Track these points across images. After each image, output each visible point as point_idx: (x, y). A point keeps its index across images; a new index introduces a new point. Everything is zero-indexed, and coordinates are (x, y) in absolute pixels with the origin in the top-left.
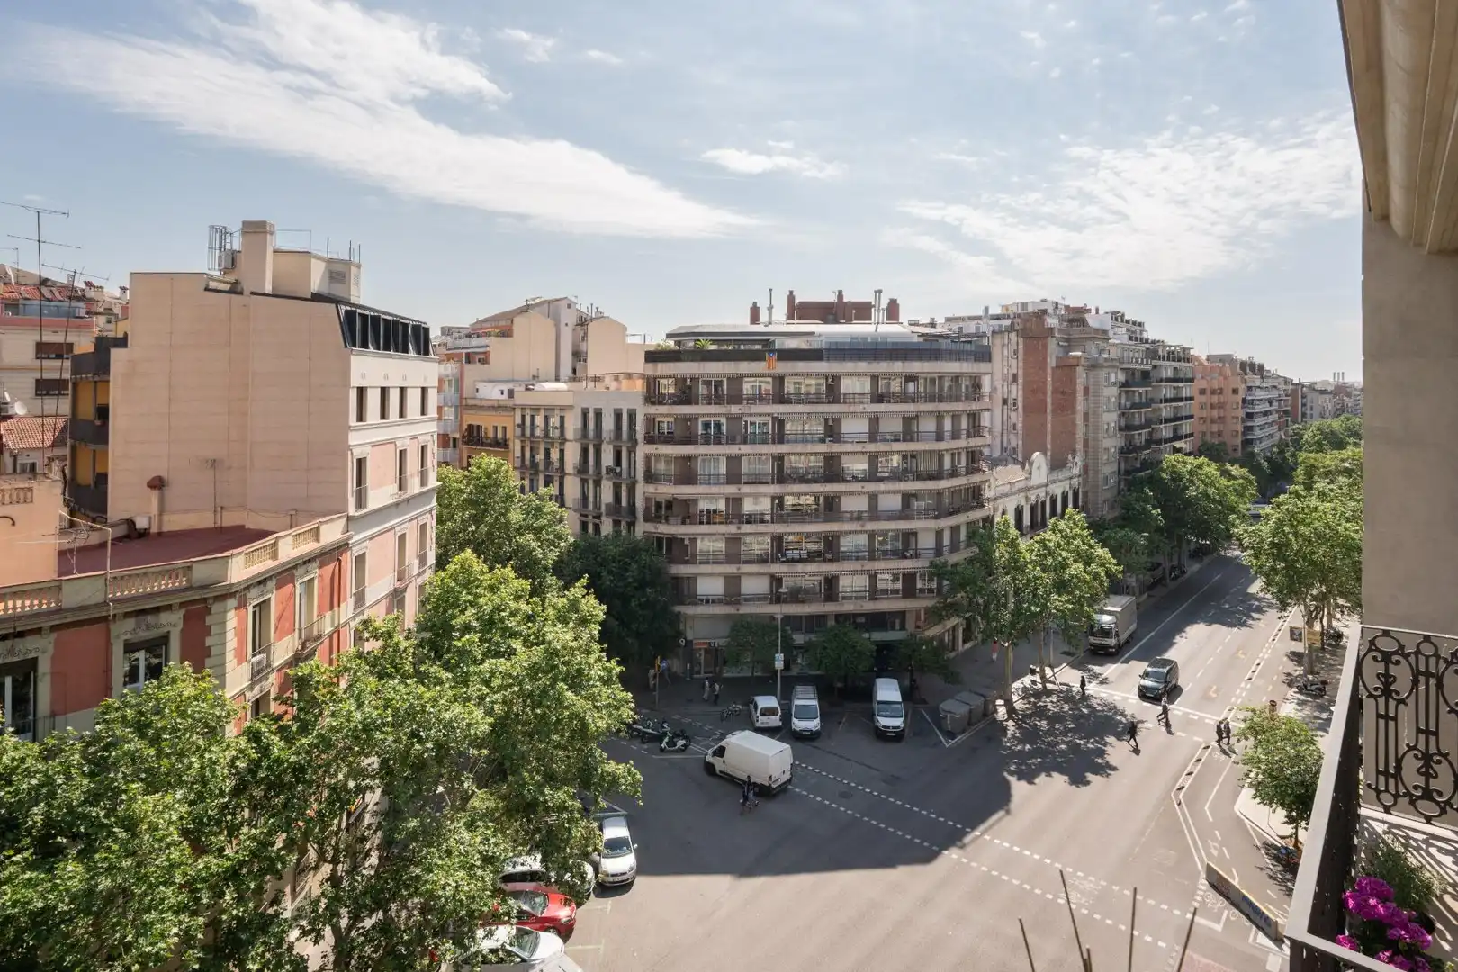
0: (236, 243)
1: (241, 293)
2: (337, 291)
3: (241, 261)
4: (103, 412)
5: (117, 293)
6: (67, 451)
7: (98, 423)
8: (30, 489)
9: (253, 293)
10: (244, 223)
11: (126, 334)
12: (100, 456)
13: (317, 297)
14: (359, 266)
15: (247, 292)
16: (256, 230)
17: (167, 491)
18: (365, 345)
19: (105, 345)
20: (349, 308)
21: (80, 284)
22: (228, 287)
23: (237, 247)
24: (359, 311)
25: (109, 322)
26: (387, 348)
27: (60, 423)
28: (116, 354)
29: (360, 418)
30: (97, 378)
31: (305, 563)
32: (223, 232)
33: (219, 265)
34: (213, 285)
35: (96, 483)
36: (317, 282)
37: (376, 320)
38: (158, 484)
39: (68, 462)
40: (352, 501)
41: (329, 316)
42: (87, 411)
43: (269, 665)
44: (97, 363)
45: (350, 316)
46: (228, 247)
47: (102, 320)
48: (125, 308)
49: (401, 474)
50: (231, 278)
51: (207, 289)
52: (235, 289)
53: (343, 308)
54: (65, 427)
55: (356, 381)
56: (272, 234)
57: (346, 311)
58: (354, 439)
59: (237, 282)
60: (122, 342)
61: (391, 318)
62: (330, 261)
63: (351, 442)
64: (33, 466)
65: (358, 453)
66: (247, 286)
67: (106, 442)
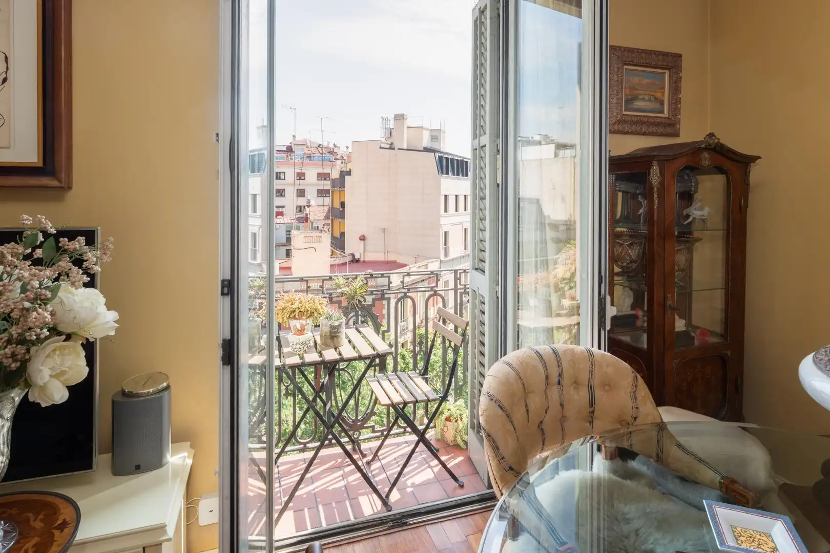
0: (391, 125)
1: (394, 149)
2: (435, 146)
3: (394, 133)
4: (343, 205)
5: (345, 149)
6: (330, 222)
7: (341, 209)
8: (321, 237)
9: (399, 149)
10: (395, 115)
11: (350, 170)
12: (342, 225)
13: (426, 150)
14: (444, 132)
15: (396, 148)
16: (400, 118)
17: (366, 241)
18: (447, 173)
19: (344, 174)
20: (440, 155)
21: (331, 146)
22: (388, 146)
23: (392, 127)
24: (444, 156)
25: (342, 163)
26: (458, 175)
27: (326, 209)
28: (347, 178)
29: (446, 211)
30: (340, 189)
31: (422, 281)
32: (387, 120)
33: (385, 136)
34: (383, 146)
35: (341, 236)
36: (426, 142)
37: (452, 160)
38: (363, 238)
39: (330, 226)
40: (442, 252)
41: (431, 158)
42: (337, 205)
43: (407, 328)
44: (340, 183)
45: (441, 158)
46: (388, 126)
47: (339, 162)
48: (349, 156)
49: (465, 241)
50: (389, 142)
51: (381, 148)
52: (391, 148)
53: (437, 155)
54: (329, 211)
55: (443, 192)
56: (406, 119)
57: (439, 156)
58: (443, 221)
59: (392, 144)
60: (349, 173)
61: (460, 159)
62: (432, 131)
63: (442, 223)
64: (318, 227)
65: (445, 229)
66: (397, 146)
67: (344, 218)
